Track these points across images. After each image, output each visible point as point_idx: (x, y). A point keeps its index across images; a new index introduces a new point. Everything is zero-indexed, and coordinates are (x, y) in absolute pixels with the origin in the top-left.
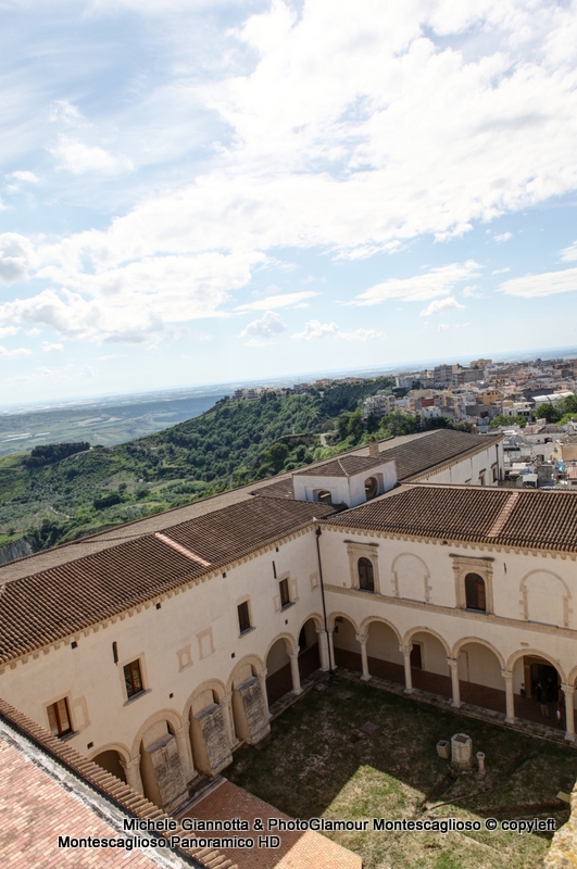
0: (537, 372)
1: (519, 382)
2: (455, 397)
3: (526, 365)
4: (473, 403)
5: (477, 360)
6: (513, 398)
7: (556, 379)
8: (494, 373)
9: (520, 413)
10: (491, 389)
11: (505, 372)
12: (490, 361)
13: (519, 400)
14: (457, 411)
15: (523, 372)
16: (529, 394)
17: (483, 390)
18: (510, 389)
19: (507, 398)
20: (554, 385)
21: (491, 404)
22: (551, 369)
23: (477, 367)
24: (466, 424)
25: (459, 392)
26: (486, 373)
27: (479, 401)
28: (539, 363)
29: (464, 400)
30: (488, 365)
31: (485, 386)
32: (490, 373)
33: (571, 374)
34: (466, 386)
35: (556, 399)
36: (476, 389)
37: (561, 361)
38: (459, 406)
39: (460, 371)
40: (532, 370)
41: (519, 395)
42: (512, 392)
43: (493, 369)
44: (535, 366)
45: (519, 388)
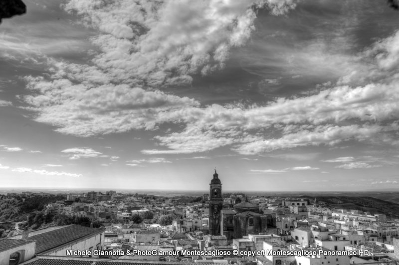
0: (135, 199)
1: (126, 203)
2: (95, 208)
3: (131, 196)
4: (103, 212)
5: (109, 191)
6: (122, 210)
7: (143, 203)
8: (116, 198)
9: (124, 218)
10: (113, 205)
11: (121, 197)
12: (115, 192)
13: (125, 212)
14: (95, 215)
15: (128, 199)
16: (129, 209)
17: (109, 206)
18: (122, 206)
19: (119, 210)
20: (141, 206)
21: (112, 212)
22: (141, 198)
23: (108, 194)
24: (98, 221)
25: (98, 205)
26: (112, 197)
27: (106, 210)
28: (136, 195)
29: (99, 210)
30: (114, 194)
31: (111, 204)
32: (114, 198)
33: (149, 201)
34: (101, 203)
35: (141, 212)
36: (106, 205)
37: (146, 195)
38: (96, 212)
39: (100, 195)
40: (133, 198)
41: (125, 209)
42: (122, 208)
43: (115, 196)
44: (134, 197)
45: (126, 206)
